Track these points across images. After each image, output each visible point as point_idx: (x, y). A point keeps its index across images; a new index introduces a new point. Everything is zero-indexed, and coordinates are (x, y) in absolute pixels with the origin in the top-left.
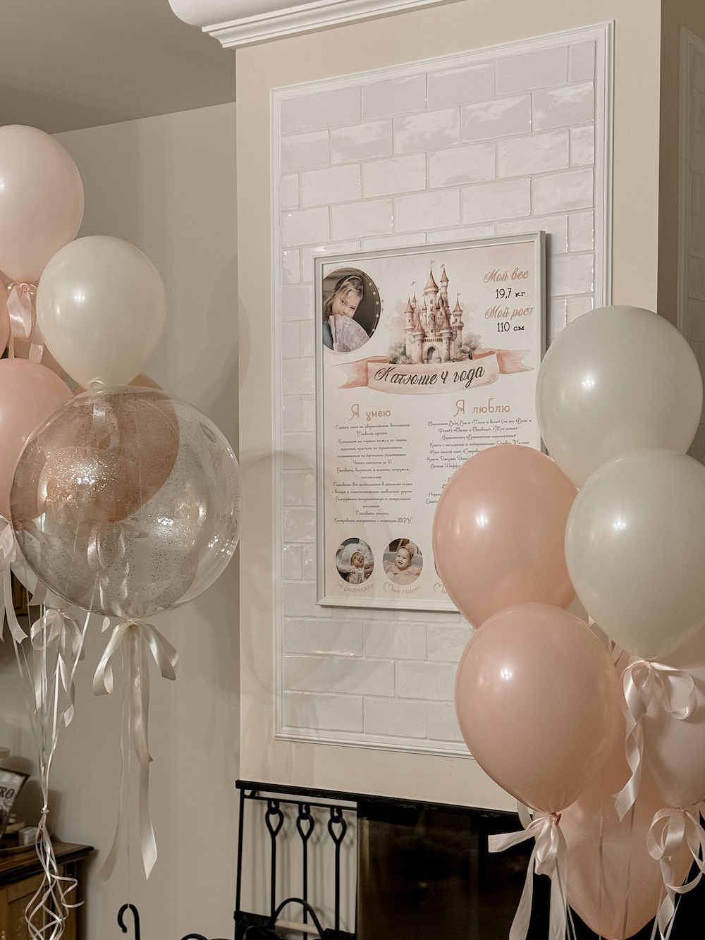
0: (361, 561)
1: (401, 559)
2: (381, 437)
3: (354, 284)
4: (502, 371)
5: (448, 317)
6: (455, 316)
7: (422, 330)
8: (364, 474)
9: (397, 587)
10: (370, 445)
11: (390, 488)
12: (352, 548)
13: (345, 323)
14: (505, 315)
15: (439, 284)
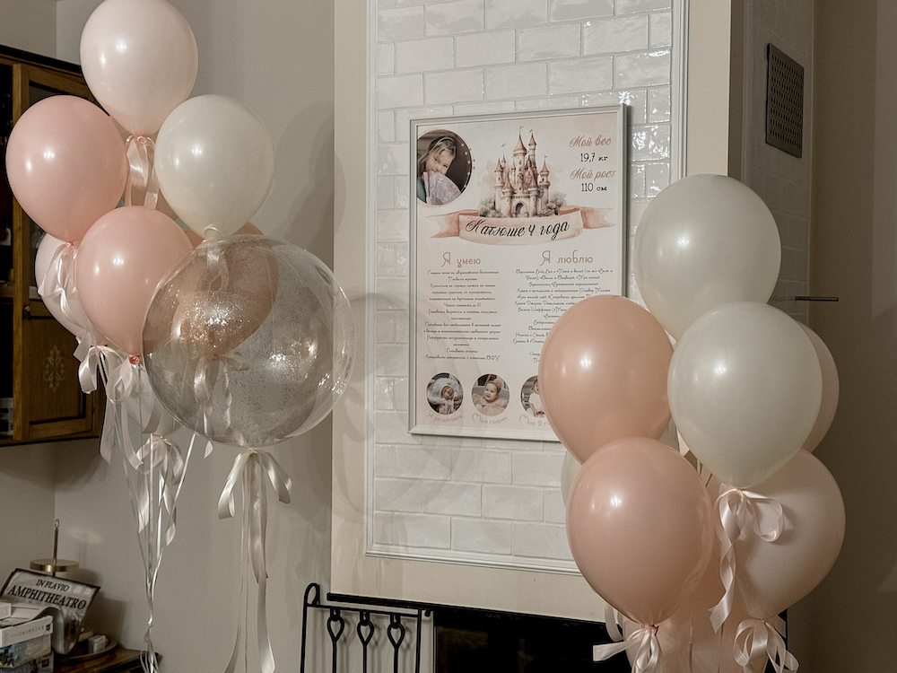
0: (451, 393)
1: (489, 392)
2: (471, 283)
3: (447, 144)
4: (586, 226)
5: (535, 177)
6: (542, 176)
7: (511, 187)
8: (454, 315)
9: (484, 417)
10: (460, 289)
11: (479, 329)
12: (442, 382)
13: (438, 179)
14: (589, 176)
15: (527, 148)
